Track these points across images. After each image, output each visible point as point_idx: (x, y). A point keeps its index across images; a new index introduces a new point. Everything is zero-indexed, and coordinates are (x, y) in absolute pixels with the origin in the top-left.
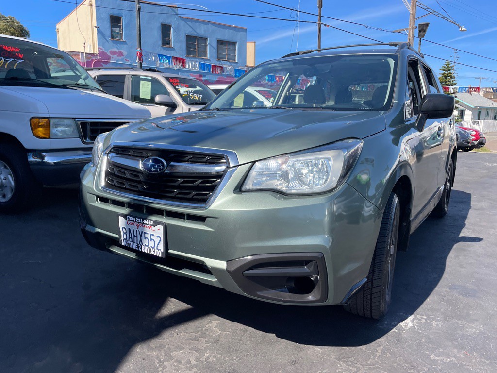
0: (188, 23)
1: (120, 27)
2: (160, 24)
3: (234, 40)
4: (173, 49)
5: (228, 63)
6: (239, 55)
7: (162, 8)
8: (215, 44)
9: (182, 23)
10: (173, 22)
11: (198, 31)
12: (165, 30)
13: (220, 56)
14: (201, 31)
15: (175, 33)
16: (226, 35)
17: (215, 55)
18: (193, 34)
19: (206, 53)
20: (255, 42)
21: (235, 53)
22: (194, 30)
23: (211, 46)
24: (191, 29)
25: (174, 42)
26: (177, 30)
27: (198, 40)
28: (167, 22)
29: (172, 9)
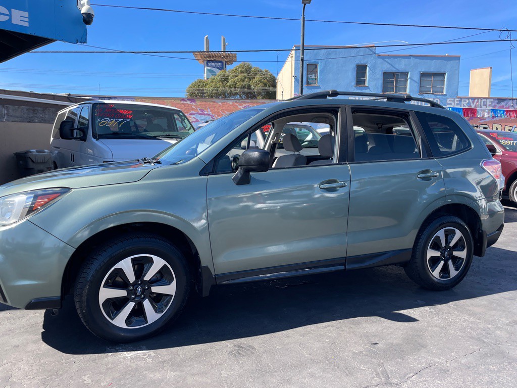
0: (387, 60)
1: (315, 73)
2: (355, 66)
3: (442, 71)
4: (367, 88)
5: (433, 96)
6: (448, 86)
7: (358, 49)
8: (417, 77)
9: (380, 61)
10: (369, 62)
11: (397, 66)
12: (361, 70)
13: (423, 89)
14: (401, 66)
15: (371, 72)
16: (432, 67)
17: (417, 88)
18: (392, 70)
19: (406, 88)
20: (491, 68)
21: (443, 85)
22: (393, 67)
23: (413, 80)
24: (389, 66)
25: (369, 81)
26: (374, 68)
27: (397, 75)
28: (362, 62)
29: (370, 50)
